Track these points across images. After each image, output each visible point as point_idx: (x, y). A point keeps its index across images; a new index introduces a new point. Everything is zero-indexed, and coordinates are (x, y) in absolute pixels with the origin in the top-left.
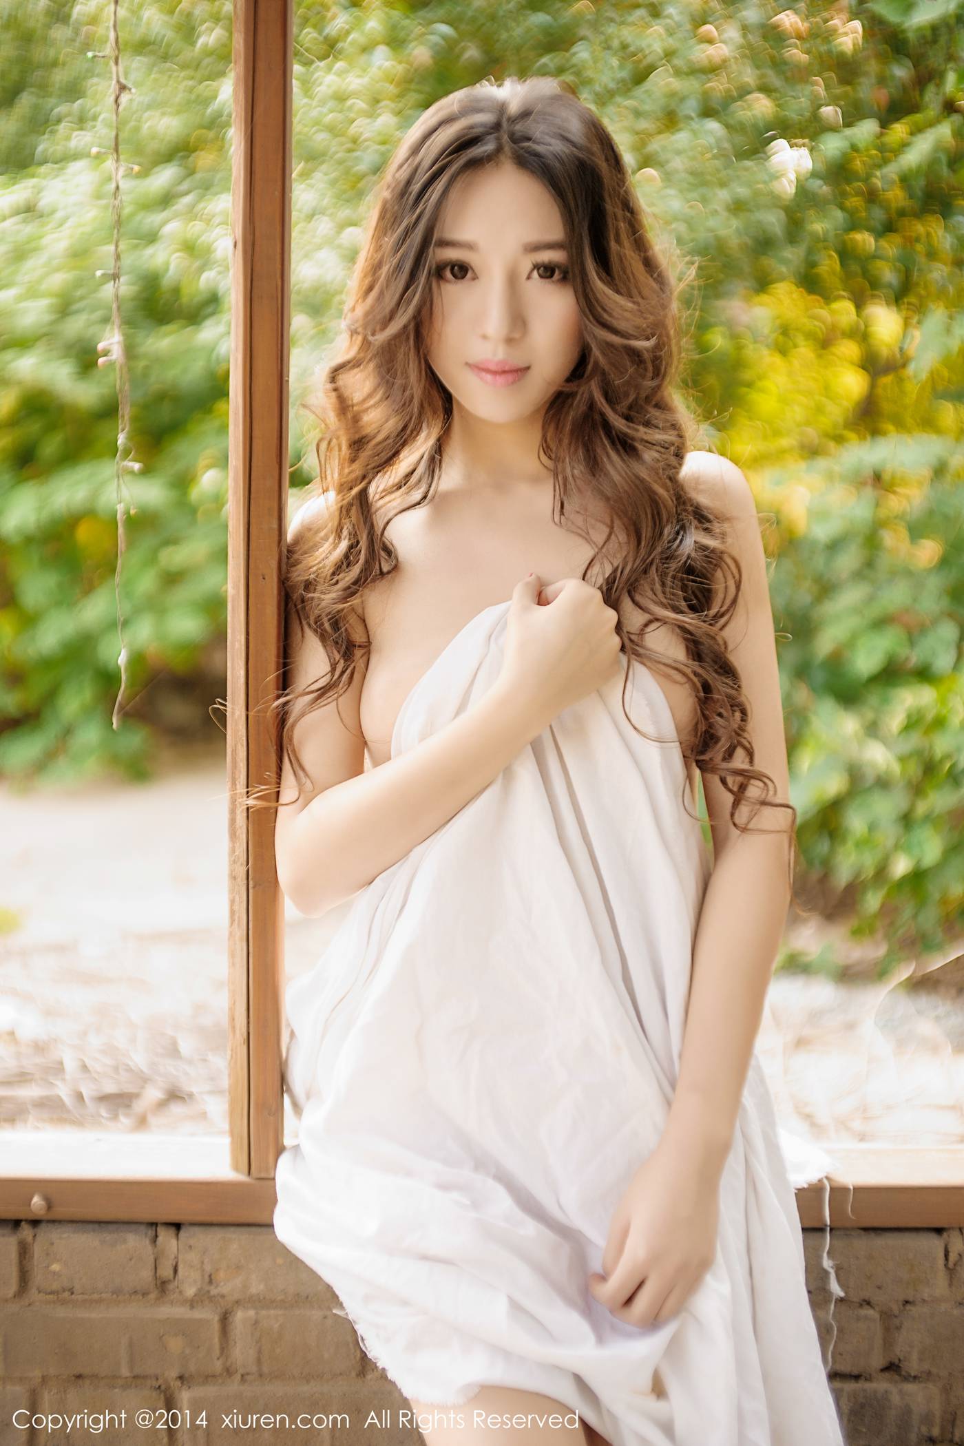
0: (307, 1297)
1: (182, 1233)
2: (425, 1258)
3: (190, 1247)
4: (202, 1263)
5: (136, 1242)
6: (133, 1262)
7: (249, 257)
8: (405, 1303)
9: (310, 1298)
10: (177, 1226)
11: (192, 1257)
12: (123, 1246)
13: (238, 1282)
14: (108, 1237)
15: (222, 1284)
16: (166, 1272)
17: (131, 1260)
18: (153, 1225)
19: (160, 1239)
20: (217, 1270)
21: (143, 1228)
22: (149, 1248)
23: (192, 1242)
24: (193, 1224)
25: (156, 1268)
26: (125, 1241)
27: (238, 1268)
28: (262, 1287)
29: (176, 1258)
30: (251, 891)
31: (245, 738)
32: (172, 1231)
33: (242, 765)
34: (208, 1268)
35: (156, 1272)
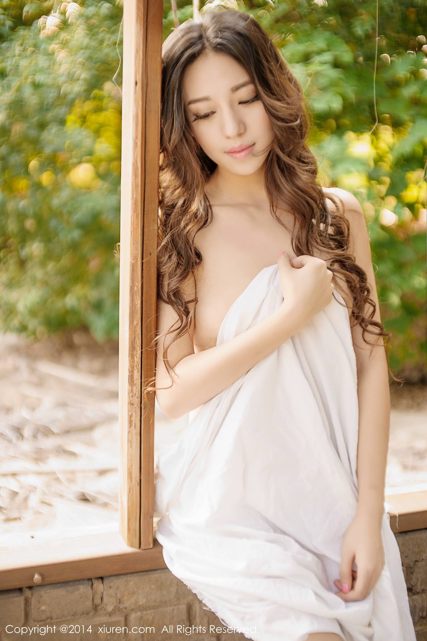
0: (166, 602)
1: (105, 581)
2: (268, 577)
3: (111, 587)
4: (116, 594)
5: (83, 589)
6: (82, 599)
7: (145, 90)
8: (261, 600)
9: (167, 602)
10: (102, 578)
11: (112, 592)
12: (78, 592)
13: (133, 600)
14: (70, 588)
15: (125, 602)
16: (98, 601)
17: (81, 598)
18: (90, 579)
19: (95, 585)
20: (123, 596)
21: (86, 581)
22: (90, 591)
23: (111, 584)
24: (111, 576)
25: (93, 600)
26: (78, 590)
27: (133, 593)
28: (145, 600)
29: (102, 593)
30: (143, 410)
31: (140, 335)
32: (100, 581)
33: (138, 348)
34: (119, 596)
35: (93, 602)
